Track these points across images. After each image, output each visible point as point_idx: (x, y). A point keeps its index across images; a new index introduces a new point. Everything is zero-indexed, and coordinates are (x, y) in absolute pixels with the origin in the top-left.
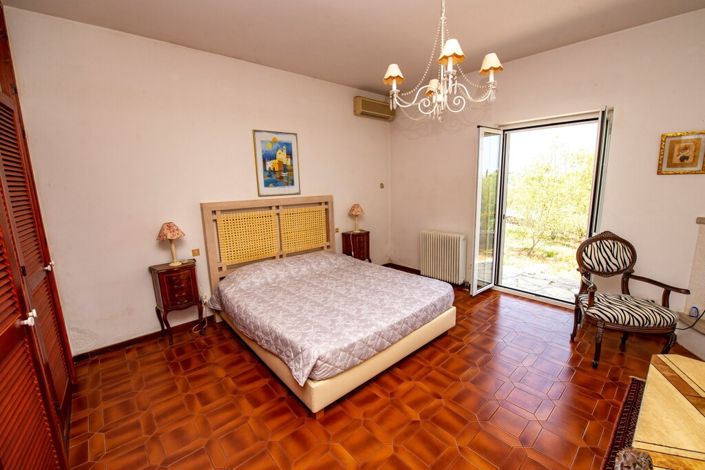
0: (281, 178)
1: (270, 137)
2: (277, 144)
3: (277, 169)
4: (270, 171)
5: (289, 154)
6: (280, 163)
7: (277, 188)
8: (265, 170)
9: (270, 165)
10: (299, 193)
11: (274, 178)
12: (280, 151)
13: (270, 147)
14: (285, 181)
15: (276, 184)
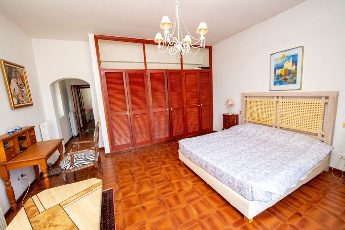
0: (286, 79)
1: (281, 55)
2: (286, 58)
3: (283, 74)
4: (278, 76)
5: (295, 62)
6: (286, 70)
7: (282, 86)
8: (275, 76)
9: (278, 72)
10: (300, 89)
11: (281, 80)
12: (287, 62)
13: (280, 62)
14: (289, 81)
15: (281, 83)
